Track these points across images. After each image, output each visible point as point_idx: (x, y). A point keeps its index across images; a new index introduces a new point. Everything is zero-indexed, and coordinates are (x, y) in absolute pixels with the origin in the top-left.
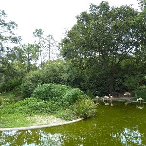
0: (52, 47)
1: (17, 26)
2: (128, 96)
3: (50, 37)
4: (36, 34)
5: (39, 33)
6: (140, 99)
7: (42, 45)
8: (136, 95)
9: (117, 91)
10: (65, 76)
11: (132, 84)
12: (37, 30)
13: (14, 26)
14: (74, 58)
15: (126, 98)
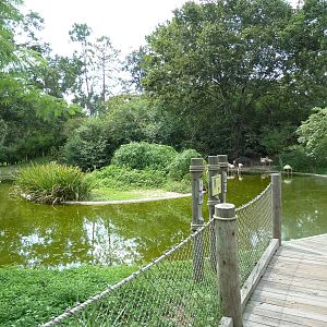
0: (109, 65)
1: (42, 21)
2: (267, 164)
3: (105, 41)
4: (75, 35)
5: (81, 32)
6: (287, 167)
7: (88, 61)
8: (281, 161)
9: (248, 156)
10: (151, 129)
11: (274, 143)
12: (77, 27)
13: (38, 21)
14: (168, 94)
15: (263, 168)
